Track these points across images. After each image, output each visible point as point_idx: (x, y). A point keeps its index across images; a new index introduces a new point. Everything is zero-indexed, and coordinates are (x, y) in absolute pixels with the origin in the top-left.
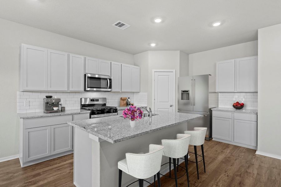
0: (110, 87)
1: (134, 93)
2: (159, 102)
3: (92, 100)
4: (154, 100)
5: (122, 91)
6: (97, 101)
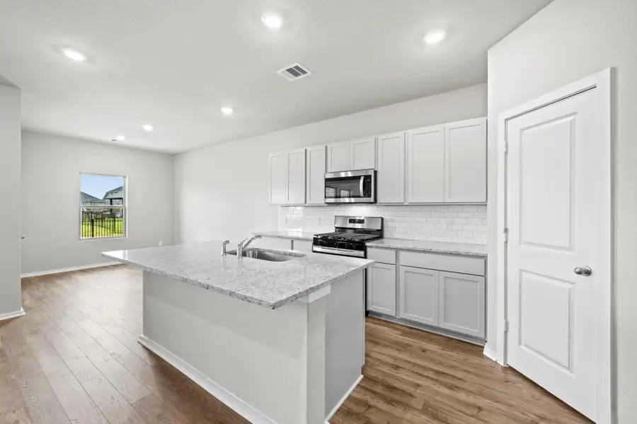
0: (368, 194)
2: (526, 243)
3: (353, 221)
4: (506, 230)
5: (411, 200)
6: (361, 222)
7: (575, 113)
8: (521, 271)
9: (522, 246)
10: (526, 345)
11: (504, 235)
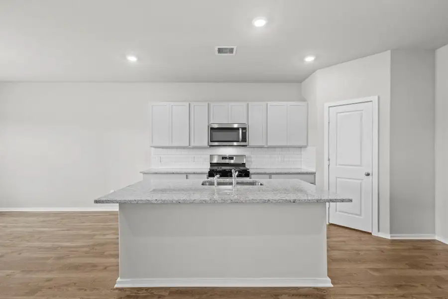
0: (244, 140)
1: (300, 147)
2: (340, 165)
3: (224, 158)
4: (329, 160)
5: (269, 144)
6: (231, 158)
7: (362, 110)
8: (337, 178)
9: (338, 166)
10: (340, 211)
11: (328, 162)
